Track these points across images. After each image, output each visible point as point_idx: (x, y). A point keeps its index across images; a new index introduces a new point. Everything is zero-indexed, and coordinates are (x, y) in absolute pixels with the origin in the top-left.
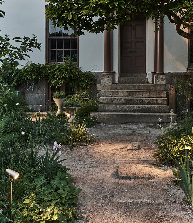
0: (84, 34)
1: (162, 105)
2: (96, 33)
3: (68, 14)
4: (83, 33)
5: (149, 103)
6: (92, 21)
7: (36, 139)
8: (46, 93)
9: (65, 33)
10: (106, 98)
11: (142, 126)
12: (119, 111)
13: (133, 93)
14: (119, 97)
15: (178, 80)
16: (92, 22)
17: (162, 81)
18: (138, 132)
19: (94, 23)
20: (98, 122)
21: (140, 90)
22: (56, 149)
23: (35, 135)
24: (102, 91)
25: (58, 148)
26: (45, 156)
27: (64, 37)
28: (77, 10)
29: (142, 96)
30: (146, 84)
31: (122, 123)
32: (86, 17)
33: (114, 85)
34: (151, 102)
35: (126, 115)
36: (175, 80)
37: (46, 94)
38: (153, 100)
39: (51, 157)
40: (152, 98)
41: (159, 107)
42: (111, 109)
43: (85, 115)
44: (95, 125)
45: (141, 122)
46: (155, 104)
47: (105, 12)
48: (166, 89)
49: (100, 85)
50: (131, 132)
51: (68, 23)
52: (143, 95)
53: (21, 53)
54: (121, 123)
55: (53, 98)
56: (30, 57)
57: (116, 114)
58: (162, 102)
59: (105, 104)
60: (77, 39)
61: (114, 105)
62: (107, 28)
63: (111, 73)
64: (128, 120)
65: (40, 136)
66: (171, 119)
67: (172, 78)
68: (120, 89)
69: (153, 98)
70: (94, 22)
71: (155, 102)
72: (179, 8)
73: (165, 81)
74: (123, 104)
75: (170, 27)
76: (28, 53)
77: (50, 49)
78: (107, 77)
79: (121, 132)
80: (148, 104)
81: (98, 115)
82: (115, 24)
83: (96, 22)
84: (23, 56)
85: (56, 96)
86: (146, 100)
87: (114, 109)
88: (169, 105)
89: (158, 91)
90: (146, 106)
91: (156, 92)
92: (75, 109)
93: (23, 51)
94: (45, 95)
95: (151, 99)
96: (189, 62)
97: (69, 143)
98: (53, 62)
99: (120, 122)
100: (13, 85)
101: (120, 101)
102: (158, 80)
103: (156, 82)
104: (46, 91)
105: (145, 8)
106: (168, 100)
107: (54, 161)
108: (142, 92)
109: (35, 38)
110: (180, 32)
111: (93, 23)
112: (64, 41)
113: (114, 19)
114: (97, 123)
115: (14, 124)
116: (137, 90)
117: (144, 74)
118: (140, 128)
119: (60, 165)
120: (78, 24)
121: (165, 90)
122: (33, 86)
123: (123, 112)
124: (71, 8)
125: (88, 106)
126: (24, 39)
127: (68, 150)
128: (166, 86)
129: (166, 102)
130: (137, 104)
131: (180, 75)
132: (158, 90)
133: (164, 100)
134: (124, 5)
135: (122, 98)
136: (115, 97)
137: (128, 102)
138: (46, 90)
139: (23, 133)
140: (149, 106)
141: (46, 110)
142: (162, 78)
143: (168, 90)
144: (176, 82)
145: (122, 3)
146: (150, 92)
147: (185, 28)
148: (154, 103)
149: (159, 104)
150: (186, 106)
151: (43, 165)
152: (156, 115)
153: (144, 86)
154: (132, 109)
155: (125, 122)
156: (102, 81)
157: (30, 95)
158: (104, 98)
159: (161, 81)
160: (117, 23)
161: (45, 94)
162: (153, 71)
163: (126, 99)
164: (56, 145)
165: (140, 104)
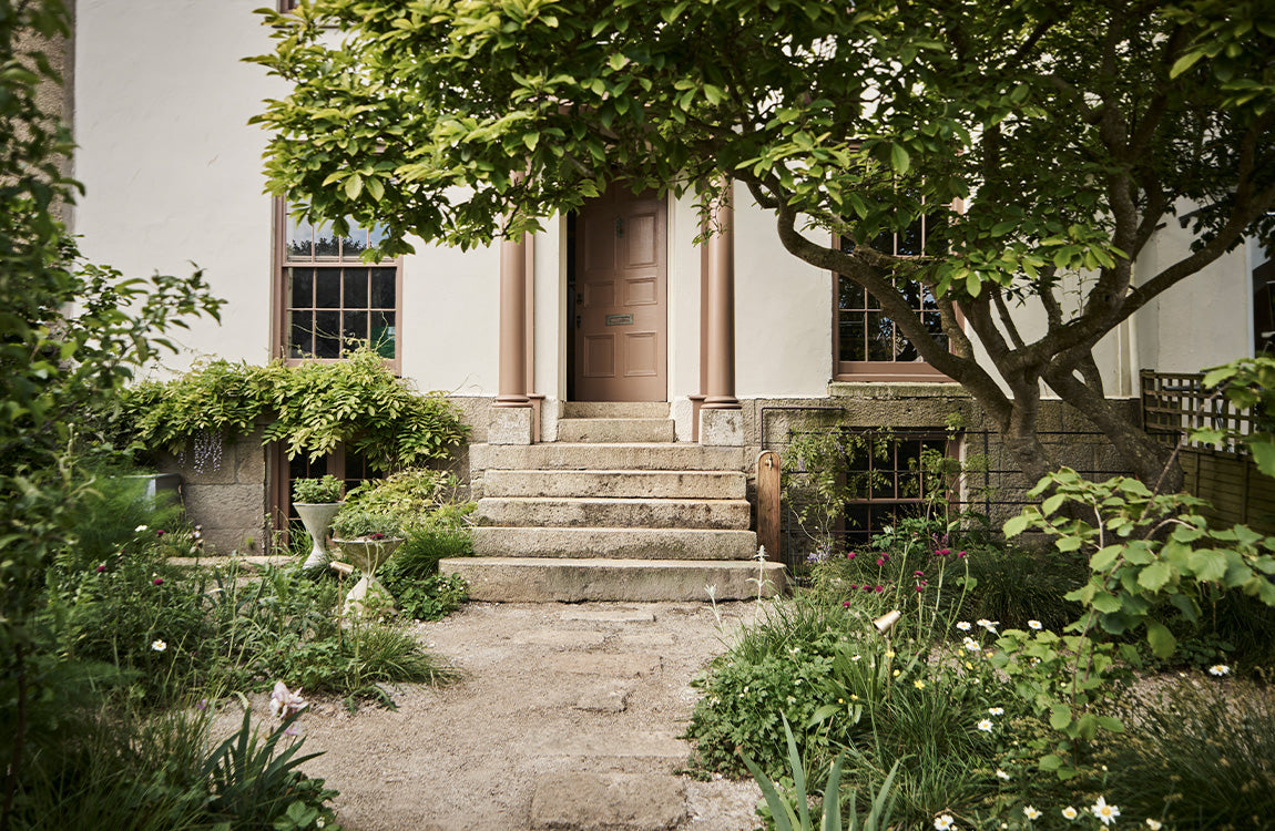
0: (413, 253)
1: (730, 528)
2: (464, 248)
3: (348, 177)
4: (408, 249)
5: (675, 522)
6: (446, 202)
7: (214, 669)
8: (269, 481)
9: (357, 245)
10: (506, 500)
11: (645, 612)
12: (557, 554)
13: (614, 480)
14: (557, 497)
15: (793, 428)
16: (443, 208)
17: (728, 433)
18: (628, 638)
19: (453, 210)
20: (471, 597)
21: (640, 468)
22: (280, 711)
23: (210, 651)
24: (491, 471)
25: (290, 709)
26: (235, 744)
27: (344, 261)
28: (383, 163)
29: (651, 495)
30: (669, 445)
31: (567, 603)
32: (421, 189)
33: (540, 451)
34: (686, 516)
35: (584, 572)
36: (780, 427)
37: (268, 486)
38: (693, 507)
39: (262, 744)
40: (687, 503)
41: (718, 535)
42: (524, 548)
43: (420, 571)
44: (457, 610)
45: (644, 598)
46: (698, 525)
47: (490, 172)
48: (748, 466)
49: (483, 450)
50: (598, 638)
51: (352, 211)
52: (655, 489)
53: (146, 334)
54: (562, 602)
55: (292, 500)
56: (176, 351)
57: (544, 567)
58: (728, 516)
59: (500, 524)
60: (395, 268)
61: (536, 529)
62: (508, 227)
63: (526, 401)
64: (593, 589)
65: (231, 659)
66: (760, 585)
67: (773, 419)
68: (565, 466)
69: (693, 502)
70: (452, 205)
71: (701, 516)
72: (772, 157)
73: (740, 433)
74: (574, 523)
75: (756, 224)
76: (173, 333)
77: (289, 307)
78: (511, 419)
79: (561, 637)
80: (673, 526)
81: (471, 568)
82: (540, 215)
83: (461, 206)
84: (153, 345)
85: (305, 494)
86: (664, 507)
87: (537, 547)
88: (759, 528)
89: (712, 473)
90: (665, 532)
91: (707, 476)
92: (372, 547)
93: (152, 327)
94: (265, 490)
95: (683, 507)
96: (837, 358)
97: (345, 683)
98: (301, 357)
99: (556, 597)
100: (136, 450)
101: (559, 515)
102: (711, 431)
103: (706, 436)
104: (269, 474)
105: (646, 155)
106: (753, 511)
107: (271, 766)
108: (651, 475)
109: (199, 275)
110: (795, 244)
111: (447, 210)
112: (345, 275)
113: (533, 195)
114: (466, 601)
115: (125, 610)
116: (629, 468)
117: (660, 405)
118: (639, 622)
119: (299, 777)
120: (391, 214)
121: (743, 469)
122: (217, 453)
123: (571, 556)
124: (361, 154)
125: (432, 535)
126: (157, 280)
127: (341, 715)
128: (744, 452)
129: (745, 519)
130: (629, 525)
131: (802, 409)
132: (715, 469)
133: (736, 507)
134: (563, 143)
135: (568, 500)
136: (542, 495)
137: (593, 516)
138: (269, 467)
139: (159, 646)
140: (678, 532)
141: (265, 549)
142: (728, 422)
143: (751, 469)
144: (786, 438)
145: (553, 137)
146: (681, 476)
147: (813, 227)
148: (696, 519)
149: (718, 525)
150: (825, 533)
151: (230, 778)
152: (703, 569)
153: (657, 451)
154: (607, 547)
155: (581, 597)
156: (490, 432)
157: (205, 487)
158: (496, 499)
159: (724, 433)
160: (545, 209)
161: (265, 485)
162: (697, 394)
163: (585, 507)
164: (281, 697)
165: (642, 523)
